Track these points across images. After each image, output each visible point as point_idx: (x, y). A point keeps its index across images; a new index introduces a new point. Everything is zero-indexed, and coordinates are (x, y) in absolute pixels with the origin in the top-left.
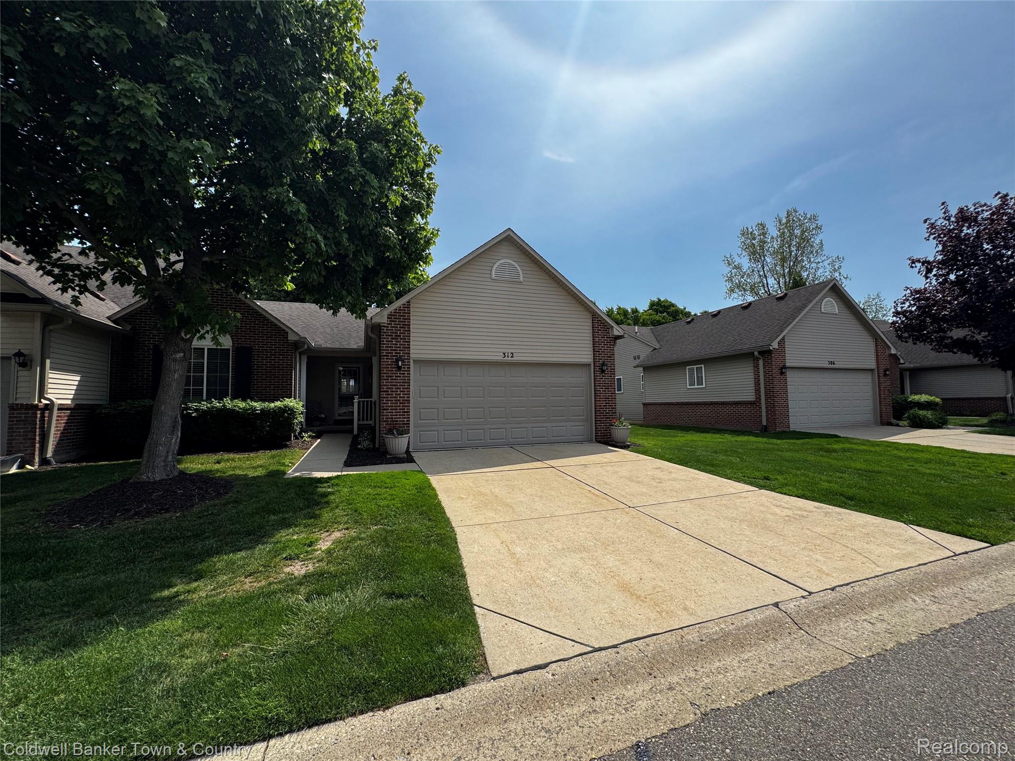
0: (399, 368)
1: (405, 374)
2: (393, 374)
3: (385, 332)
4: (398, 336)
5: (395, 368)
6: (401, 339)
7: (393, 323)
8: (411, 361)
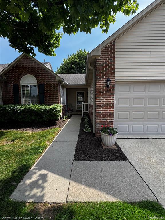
0: (108, 86)
1: (111, 90)
2: (104, 90)
3: (99, 63)
4: (107, 65)
5: (105, 86)
6: (109, 67)
7: (104, 57)
8: (115, 81)
